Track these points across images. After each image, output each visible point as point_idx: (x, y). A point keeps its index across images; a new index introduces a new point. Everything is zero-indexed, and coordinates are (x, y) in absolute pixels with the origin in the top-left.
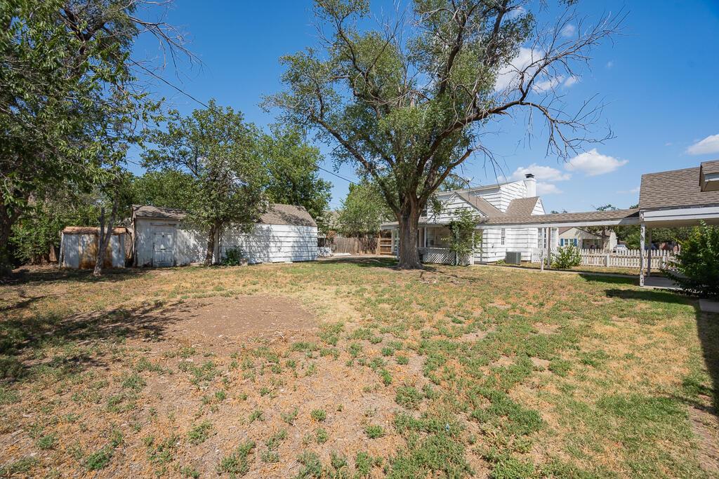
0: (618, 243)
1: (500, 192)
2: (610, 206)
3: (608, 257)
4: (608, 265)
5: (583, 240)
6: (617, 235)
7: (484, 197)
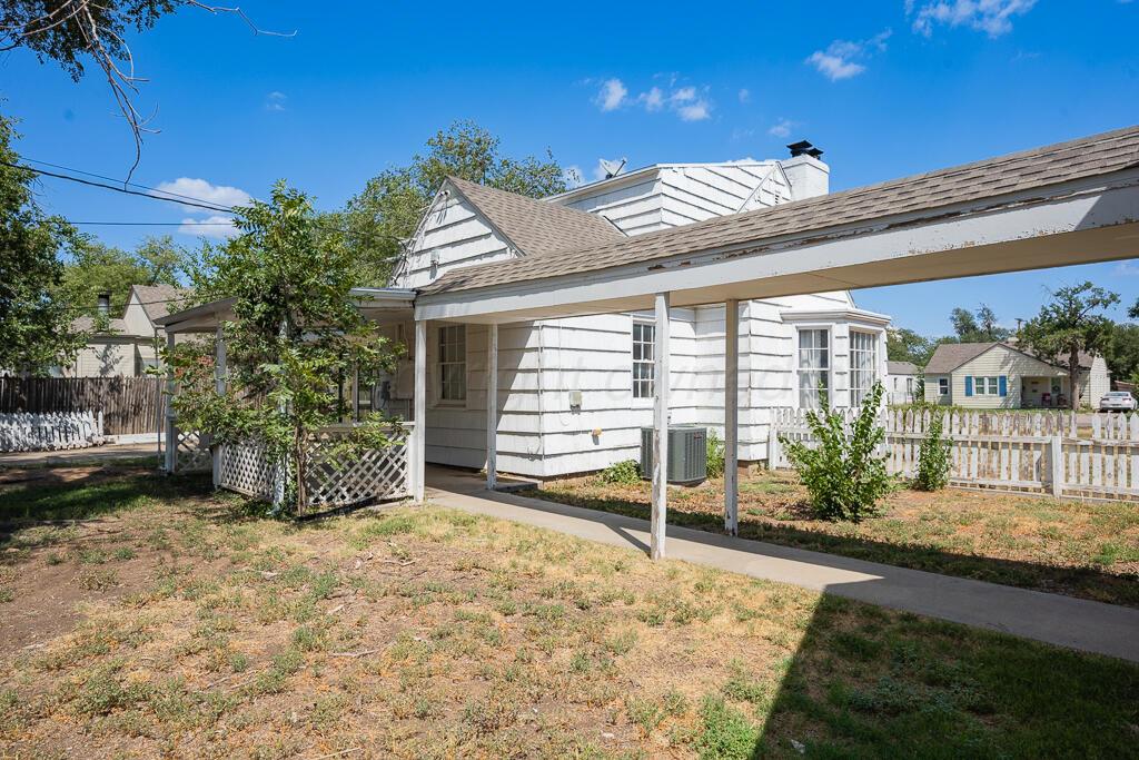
0: (1114, 388)
1: (658, 188)
2: (1088, 286)
3: (1057, 448)
4: (1059, 484)
5: (1024, 379)
6: (1110, 365)
7: (612, 215)
